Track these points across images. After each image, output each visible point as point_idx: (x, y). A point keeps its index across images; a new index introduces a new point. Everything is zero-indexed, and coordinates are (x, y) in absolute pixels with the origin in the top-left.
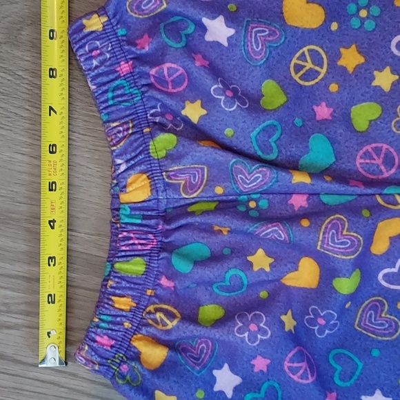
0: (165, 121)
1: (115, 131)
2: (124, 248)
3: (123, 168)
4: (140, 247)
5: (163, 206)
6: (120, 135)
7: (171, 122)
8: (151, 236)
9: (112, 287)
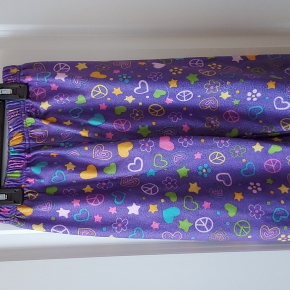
0: (31, 111)
1: (10, 114)
2: (11, 167)
3: (12, 130)
4: (17, 166)
5: (27, 146)
6: (12, 116)
7: (34, 112)
8: (22, 161)
9: (7, 185)
